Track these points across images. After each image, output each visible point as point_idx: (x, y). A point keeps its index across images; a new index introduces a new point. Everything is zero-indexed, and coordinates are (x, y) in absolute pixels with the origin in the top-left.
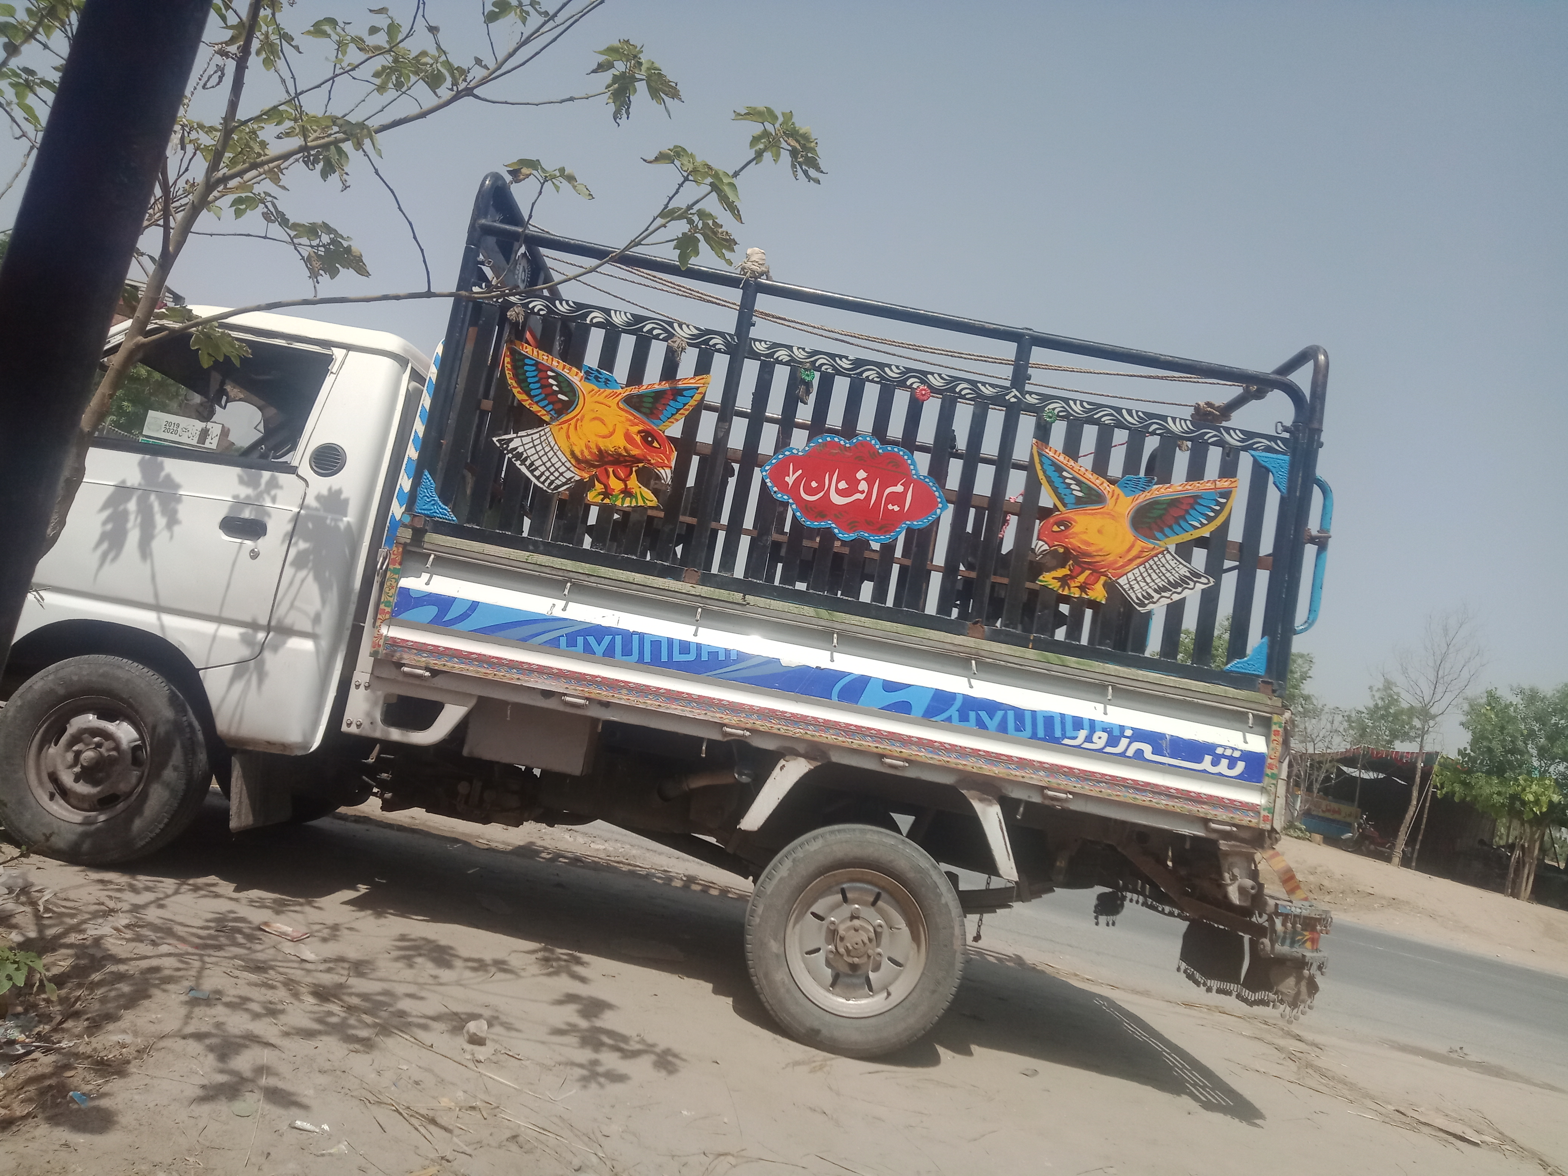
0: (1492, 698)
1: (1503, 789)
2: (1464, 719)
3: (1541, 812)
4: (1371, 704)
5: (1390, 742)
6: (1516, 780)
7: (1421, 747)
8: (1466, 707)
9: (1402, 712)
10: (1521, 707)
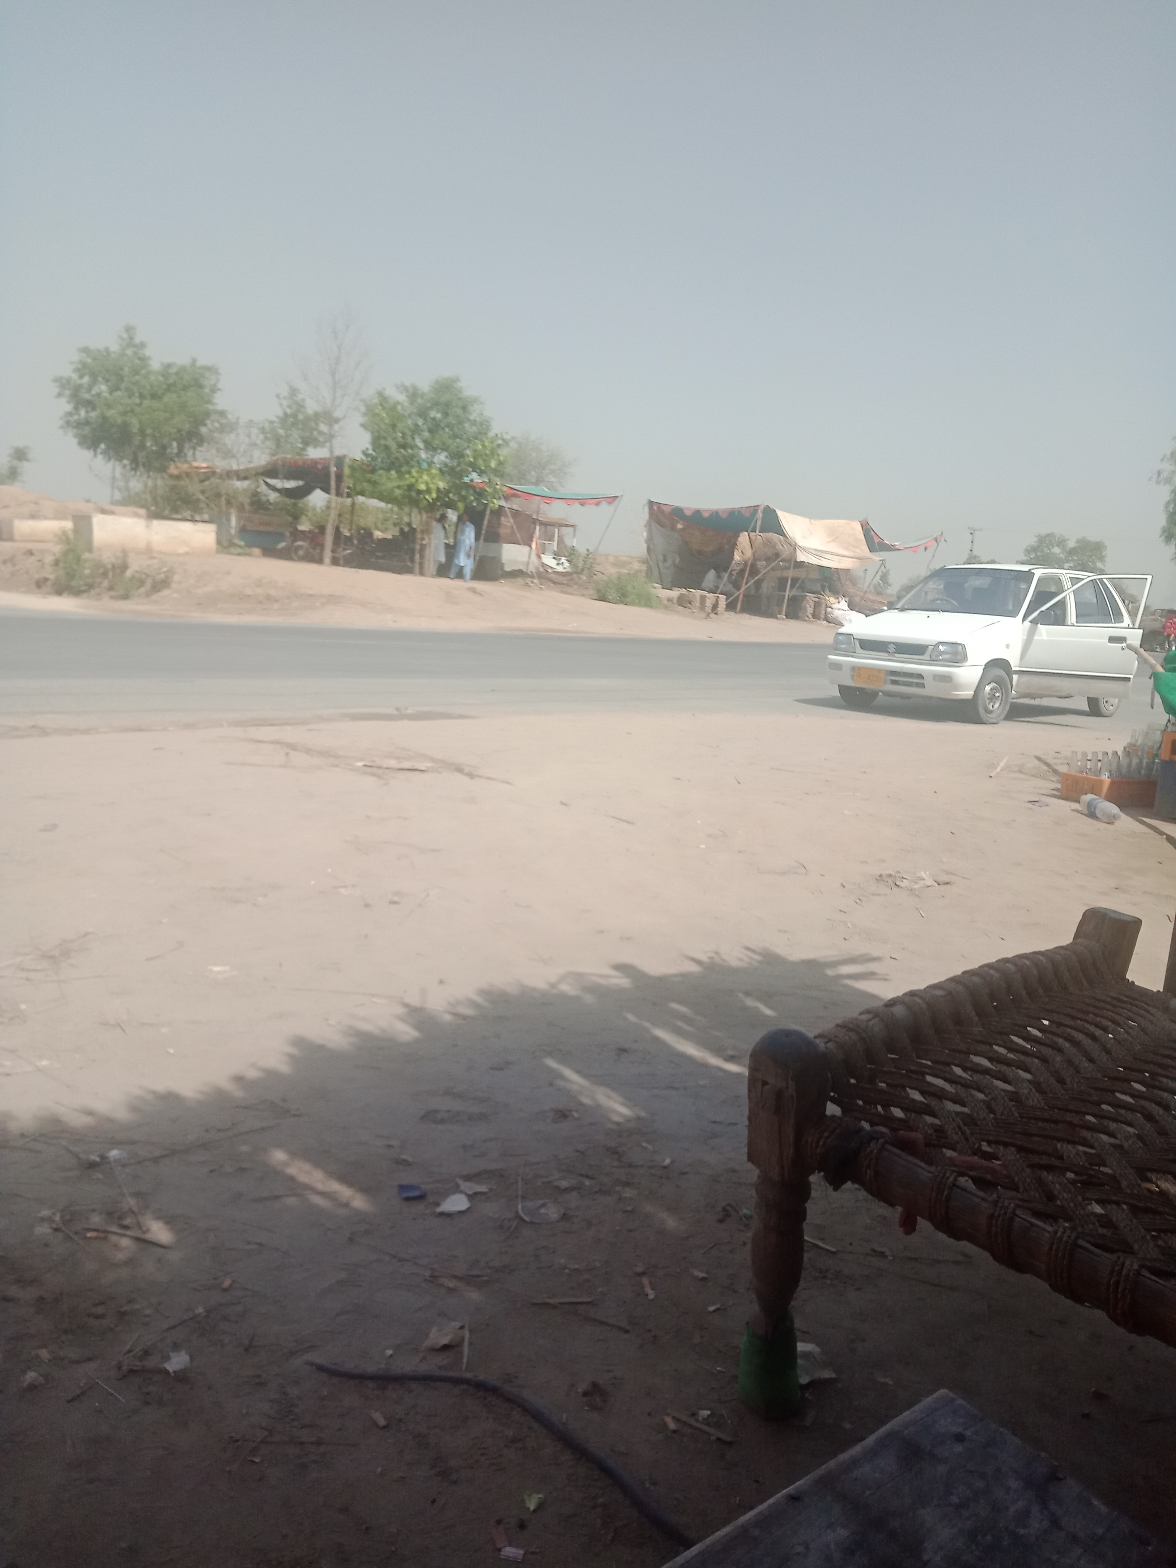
0: (383, 398)
1: (401, 483)
2: (362, 420)
3: (433, 499)
4: (280, 413)
5: (303, 449)
6: (409, 473)
7: (332, 452)
8: (363, 409)
9: (308, 419)
10: (406, 404)
